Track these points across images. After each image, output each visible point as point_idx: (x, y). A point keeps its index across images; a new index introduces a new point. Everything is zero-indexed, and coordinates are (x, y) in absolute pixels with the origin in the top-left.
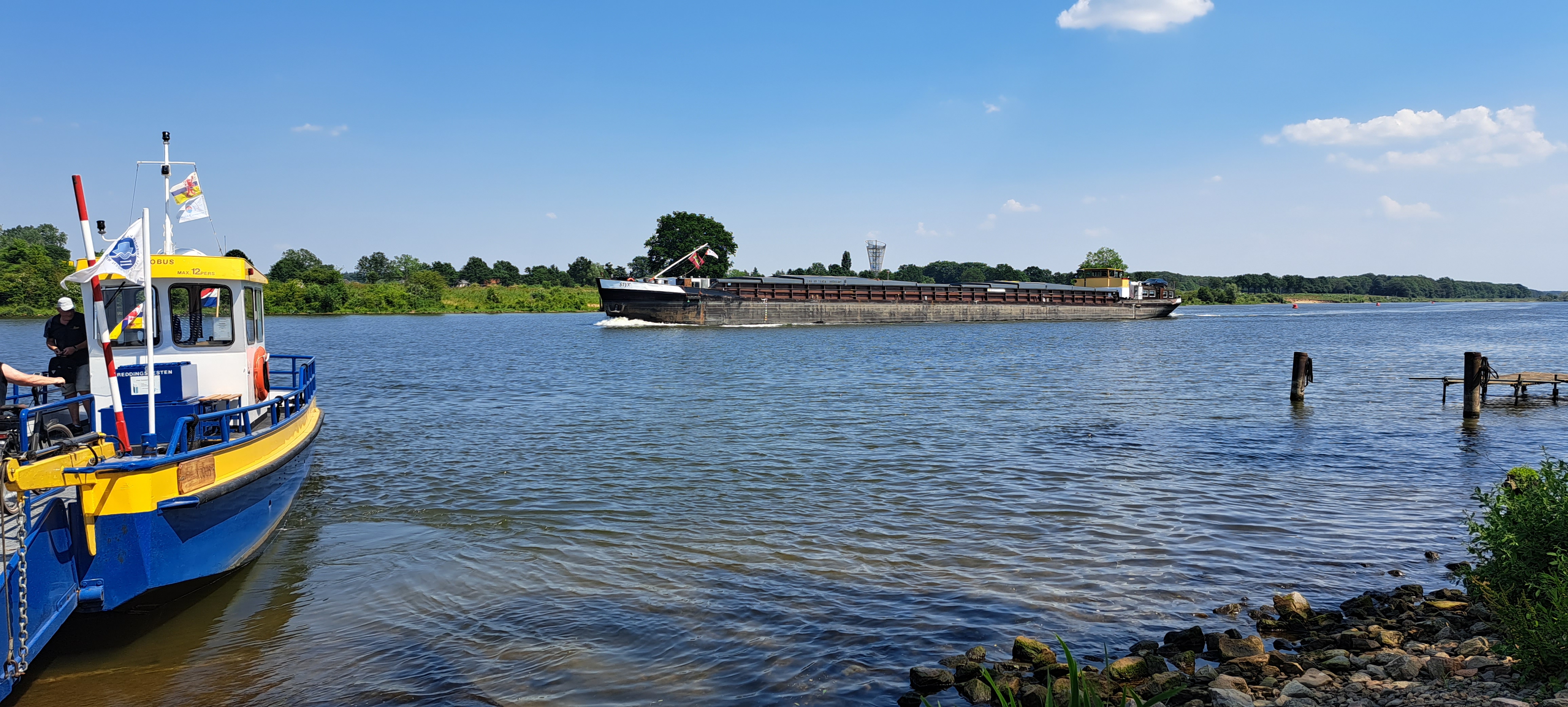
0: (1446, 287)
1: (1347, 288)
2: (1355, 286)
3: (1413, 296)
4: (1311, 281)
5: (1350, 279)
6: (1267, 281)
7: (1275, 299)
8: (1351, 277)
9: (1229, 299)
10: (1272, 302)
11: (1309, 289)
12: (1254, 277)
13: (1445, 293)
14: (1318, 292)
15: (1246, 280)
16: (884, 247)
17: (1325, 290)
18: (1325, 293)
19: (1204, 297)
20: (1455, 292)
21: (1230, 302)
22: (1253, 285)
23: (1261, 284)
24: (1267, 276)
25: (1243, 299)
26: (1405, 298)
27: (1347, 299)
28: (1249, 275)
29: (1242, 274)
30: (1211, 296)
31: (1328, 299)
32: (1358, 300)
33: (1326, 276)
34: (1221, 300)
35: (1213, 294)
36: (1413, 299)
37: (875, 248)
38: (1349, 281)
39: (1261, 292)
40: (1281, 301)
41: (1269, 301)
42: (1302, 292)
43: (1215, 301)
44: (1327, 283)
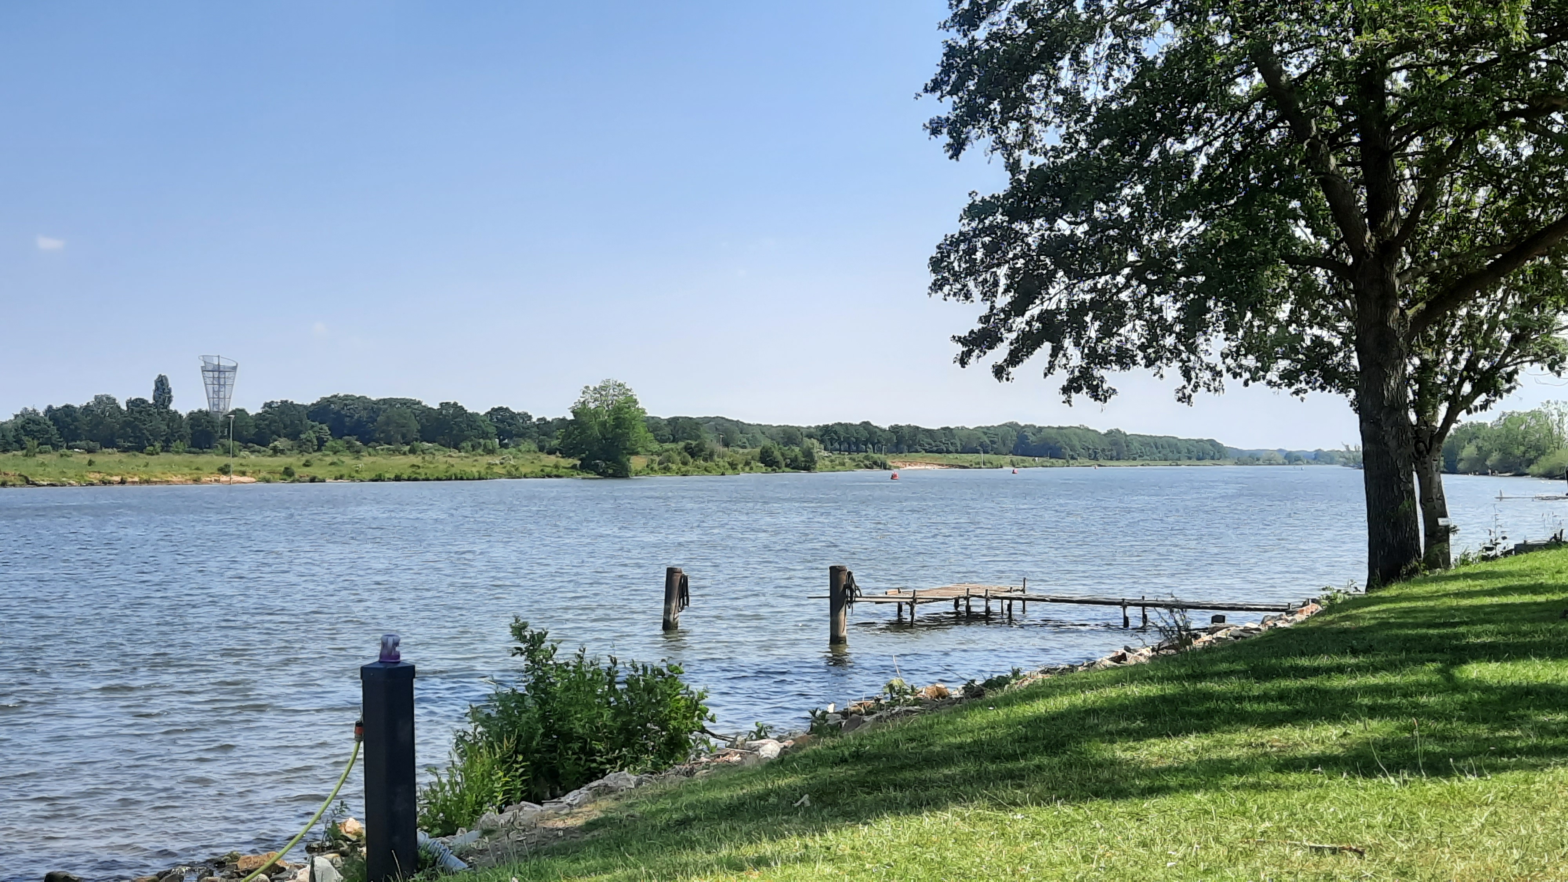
0: (1115, 443)
1: (981, 445)
2: (993, 442)
3: (1073, 458)
4: (929, 432)
5: (986, 431)
6: (866, 434)
7: (875, 463)
8: (988, 428)
9: (807, 464)
10: (871, 468)
11: (927, 447)
12: (847, 427)
13: (1115, 454)
14: (940, 452)
15: (836, 433)
16: (234, 369)
17: (951, 448)
18: (948, 452)
19: (768, 461)
20: (1128, 451)
21: (807, 469)
22: (847, 440)
23: (857, 439)
24: (866, 425)
25: (827, 463)
26: (1060, 461)
27: (978, 463)
28: (840, 424)
29: (830, 423)
30: (780, 458)
31: (954, 462)
32: (995, 463)
33: (952, 427)
34: (795, 465)
35: (783, 455)
36: (1071, 462)
37: (218, 369)
38: (985, 433)
39: (858, 451)
40: (884, 466)
41: (867, 467)
42: (917, 451)
43: (787, 466)
44: (954, 437)
